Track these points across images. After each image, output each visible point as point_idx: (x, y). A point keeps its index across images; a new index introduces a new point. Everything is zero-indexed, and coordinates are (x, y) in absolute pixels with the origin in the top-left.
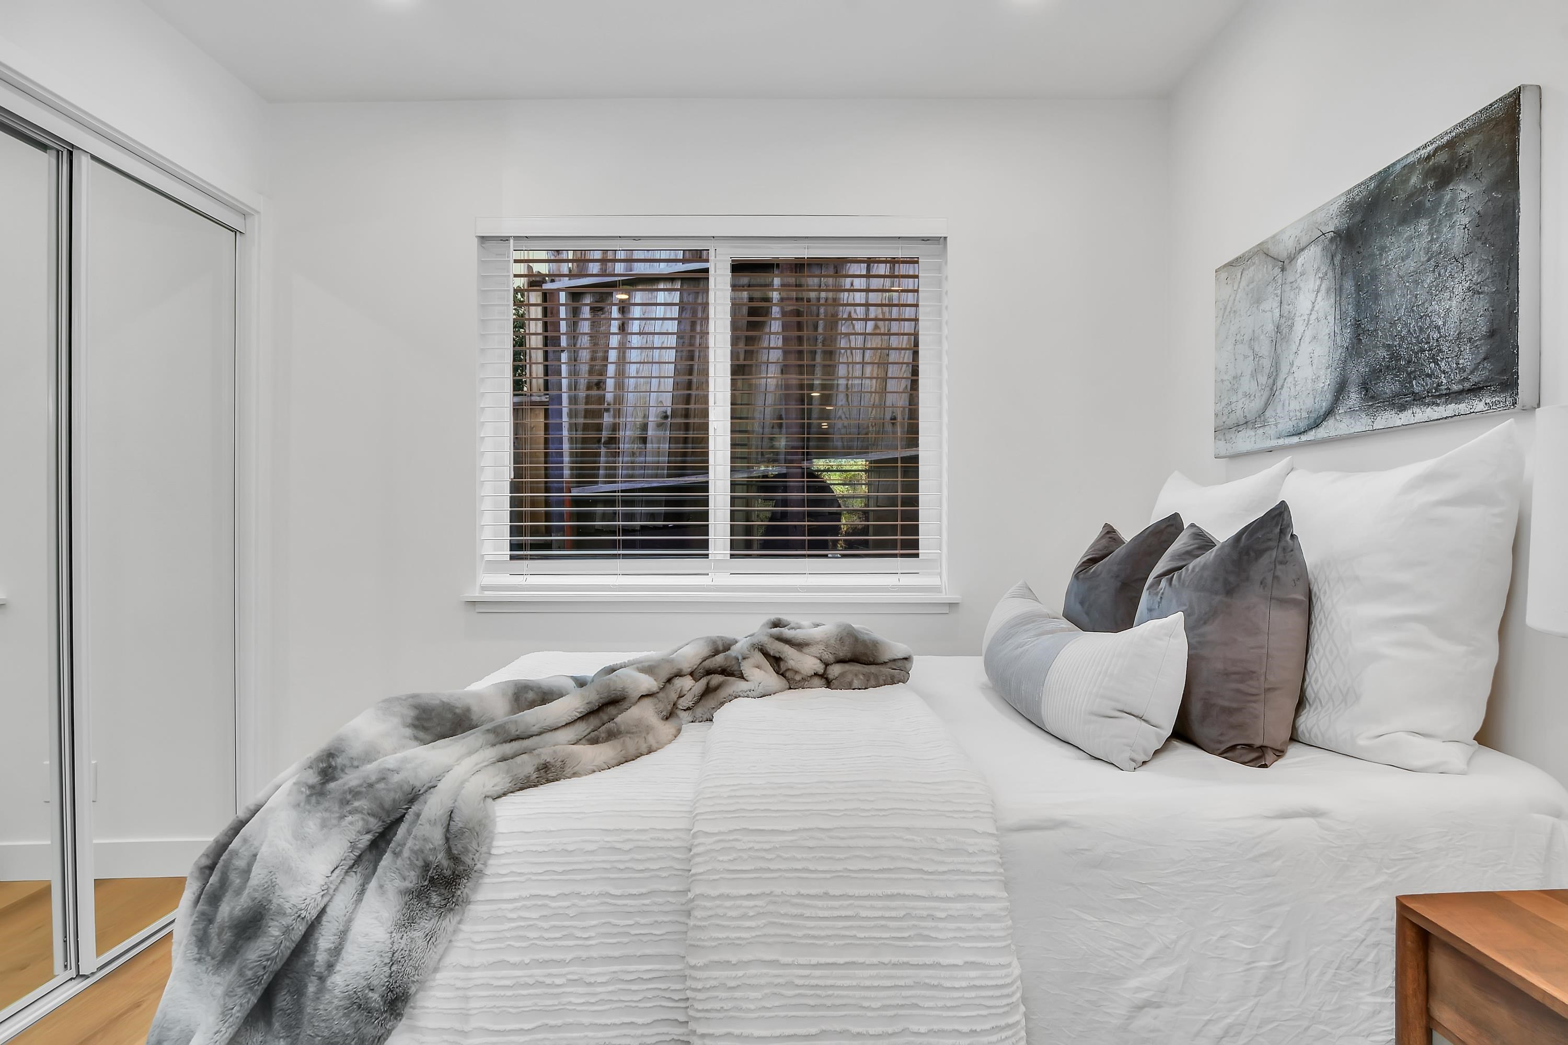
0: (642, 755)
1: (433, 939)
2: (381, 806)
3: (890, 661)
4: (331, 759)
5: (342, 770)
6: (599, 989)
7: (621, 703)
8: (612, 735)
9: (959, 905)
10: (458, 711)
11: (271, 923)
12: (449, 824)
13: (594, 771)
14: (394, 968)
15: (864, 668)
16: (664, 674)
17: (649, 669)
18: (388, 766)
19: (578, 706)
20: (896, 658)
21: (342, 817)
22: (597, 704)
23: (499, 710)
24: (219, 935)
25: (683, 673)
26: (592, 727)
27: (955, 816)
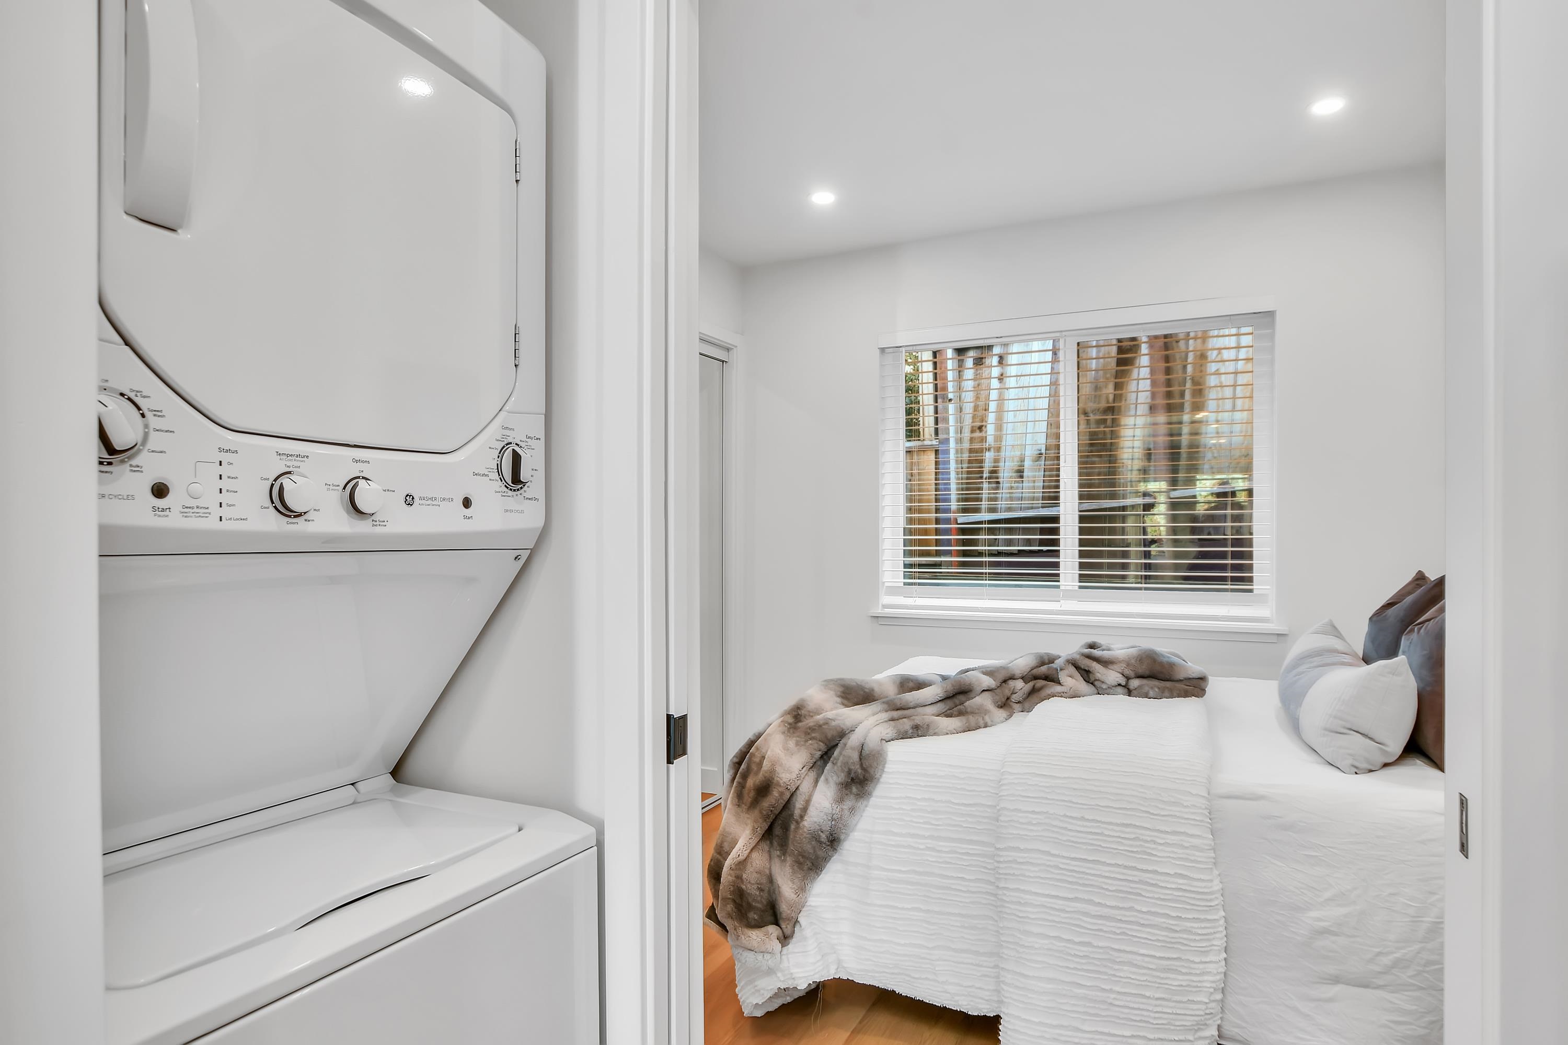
0: (980, 727)
1: (853, 812)
2: (826, 737)
3: (1185, 679)
4: (799, 711)
5: (805, 717)
6: (944, 855)
7: (968, 694)
8: (960, 714)
9: (1173, 837)
10: (866, 690)
11: (774, 790)
12: (861, 751)
13: (948, 734)
14: (833, 823)
15: (1161, 683)
16: (1001, 677)
17: (989, 672)
18: (829, 717)
19: (939, 693)
20: (1191, 677)
21: (806, 741)
22: (952, 693)
23: (891, 691)
24: (748, 794)
25: (1015, 677)
26: (948, 707)
27: (1177, 781)
